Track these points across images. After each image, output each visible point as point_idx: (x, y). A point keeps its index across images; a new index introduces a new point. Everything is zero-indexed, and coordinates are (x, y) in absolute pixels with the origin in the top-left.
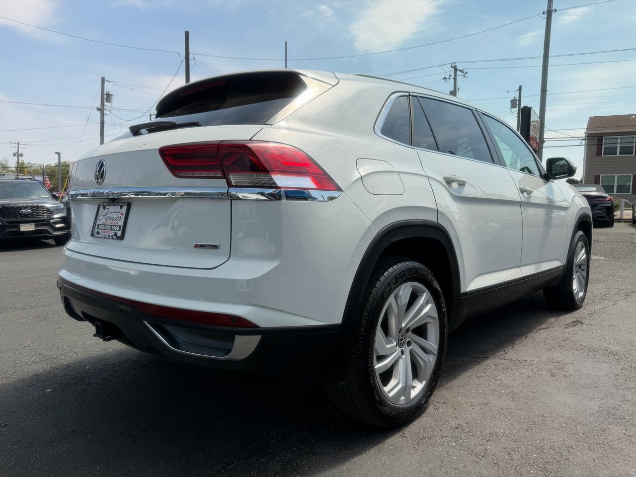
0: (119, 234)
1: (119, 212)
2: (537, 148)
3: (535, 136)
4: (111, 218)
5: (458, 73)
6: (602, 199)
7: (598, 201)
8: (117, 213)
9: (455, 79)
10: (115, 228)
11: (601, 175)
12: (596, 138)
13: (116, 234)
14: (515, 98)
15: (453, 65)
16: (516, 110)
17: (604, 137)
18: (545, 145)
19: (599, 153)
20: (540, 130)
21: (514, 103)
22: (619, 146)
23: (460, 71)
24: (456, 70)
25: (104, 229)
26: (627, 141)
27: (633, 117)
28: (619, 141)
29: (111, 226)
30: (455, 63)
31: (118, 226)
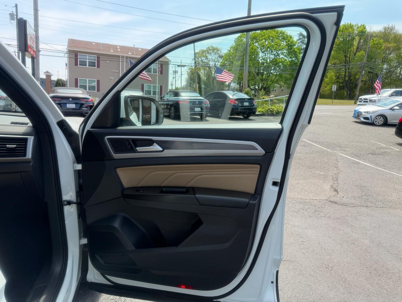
2: (35, 56)
3: (33, 45)
6: (87, 100)
7: (84, 101)
11: (79, 79)
12: (74, 54)
14: (12, 12)
16: (15, 22)
17: (79, 54)
18: (40, 53)
19: (76, 64)
20: (36, 41)
21: (12, 15)
22: (87, 61)
26: (92, 58)
27: (94, 44)
28: (87, 57)
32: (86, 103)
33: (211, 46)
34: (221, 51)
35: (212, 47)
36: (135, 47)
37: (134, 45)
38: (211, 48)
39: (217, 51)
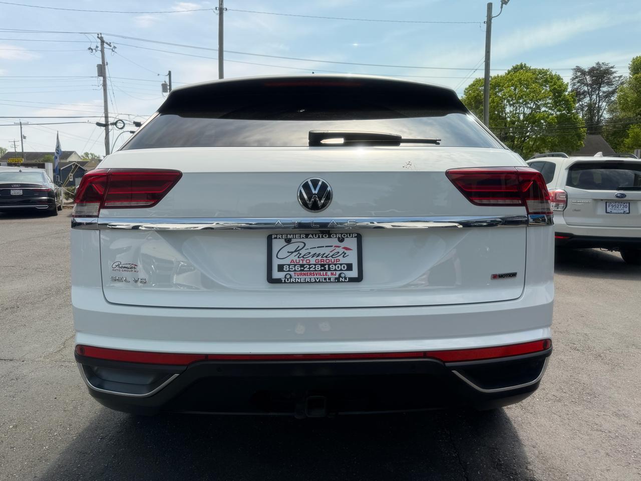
1: (337, 247)
4: (317, 255)
5: (105, 45)
8: (333, 248)
9: (102, 51)
10: (333, 267)
14: (165, 82)
15: (100, 36)
23: (107, 43)
24: (103, 42)
25: (302, 270)
29: (323, 265)
30: (101, 34)
31: (341, 264)
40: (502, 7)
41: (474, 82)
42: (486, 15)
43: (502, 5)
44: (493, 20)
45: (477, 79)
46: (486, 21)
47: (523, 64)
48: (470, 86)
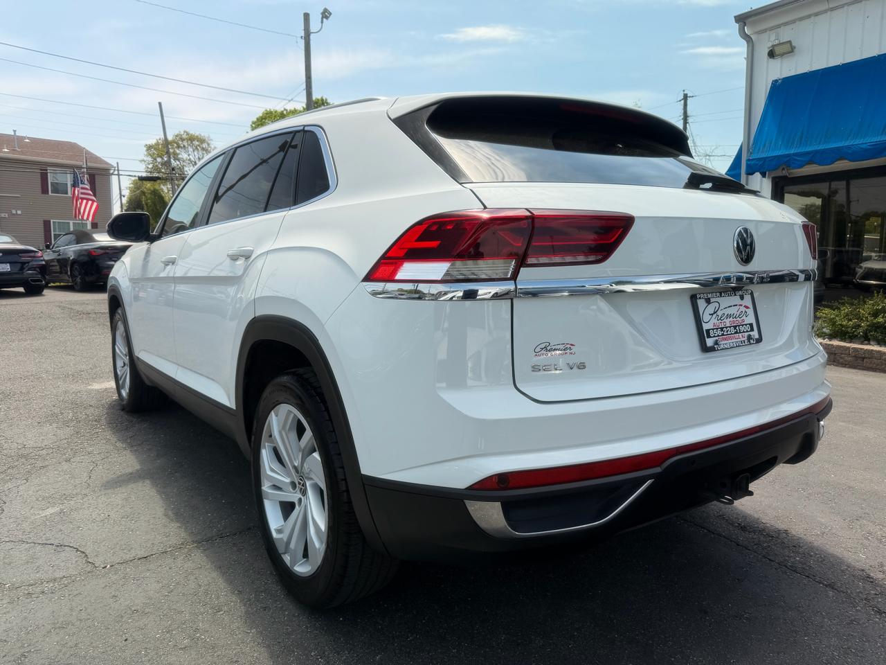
0: (755, 334)
1: (741, 305)
4: (729, 316)
7: (29, 257)
8: (738, 307)
10: (742, 329)
13: (749, 338)
25: (723, 335)
29: (735, 327)
31: (746, 325)
32: (32, 260)
33: (185, 132)
34: (209, 144)
35: (188, 134)
36: (17, 134)
37: (15, 131)
38: (184, 136)
39: (202, 143)
40: (322, 22)
41: (263, 114)
42: (303, 28)
43: (322, 18)
44: (312, 36)
45: (266, 110)
46: (303, 35)
47: (324, 99)
48: (257, 119)
